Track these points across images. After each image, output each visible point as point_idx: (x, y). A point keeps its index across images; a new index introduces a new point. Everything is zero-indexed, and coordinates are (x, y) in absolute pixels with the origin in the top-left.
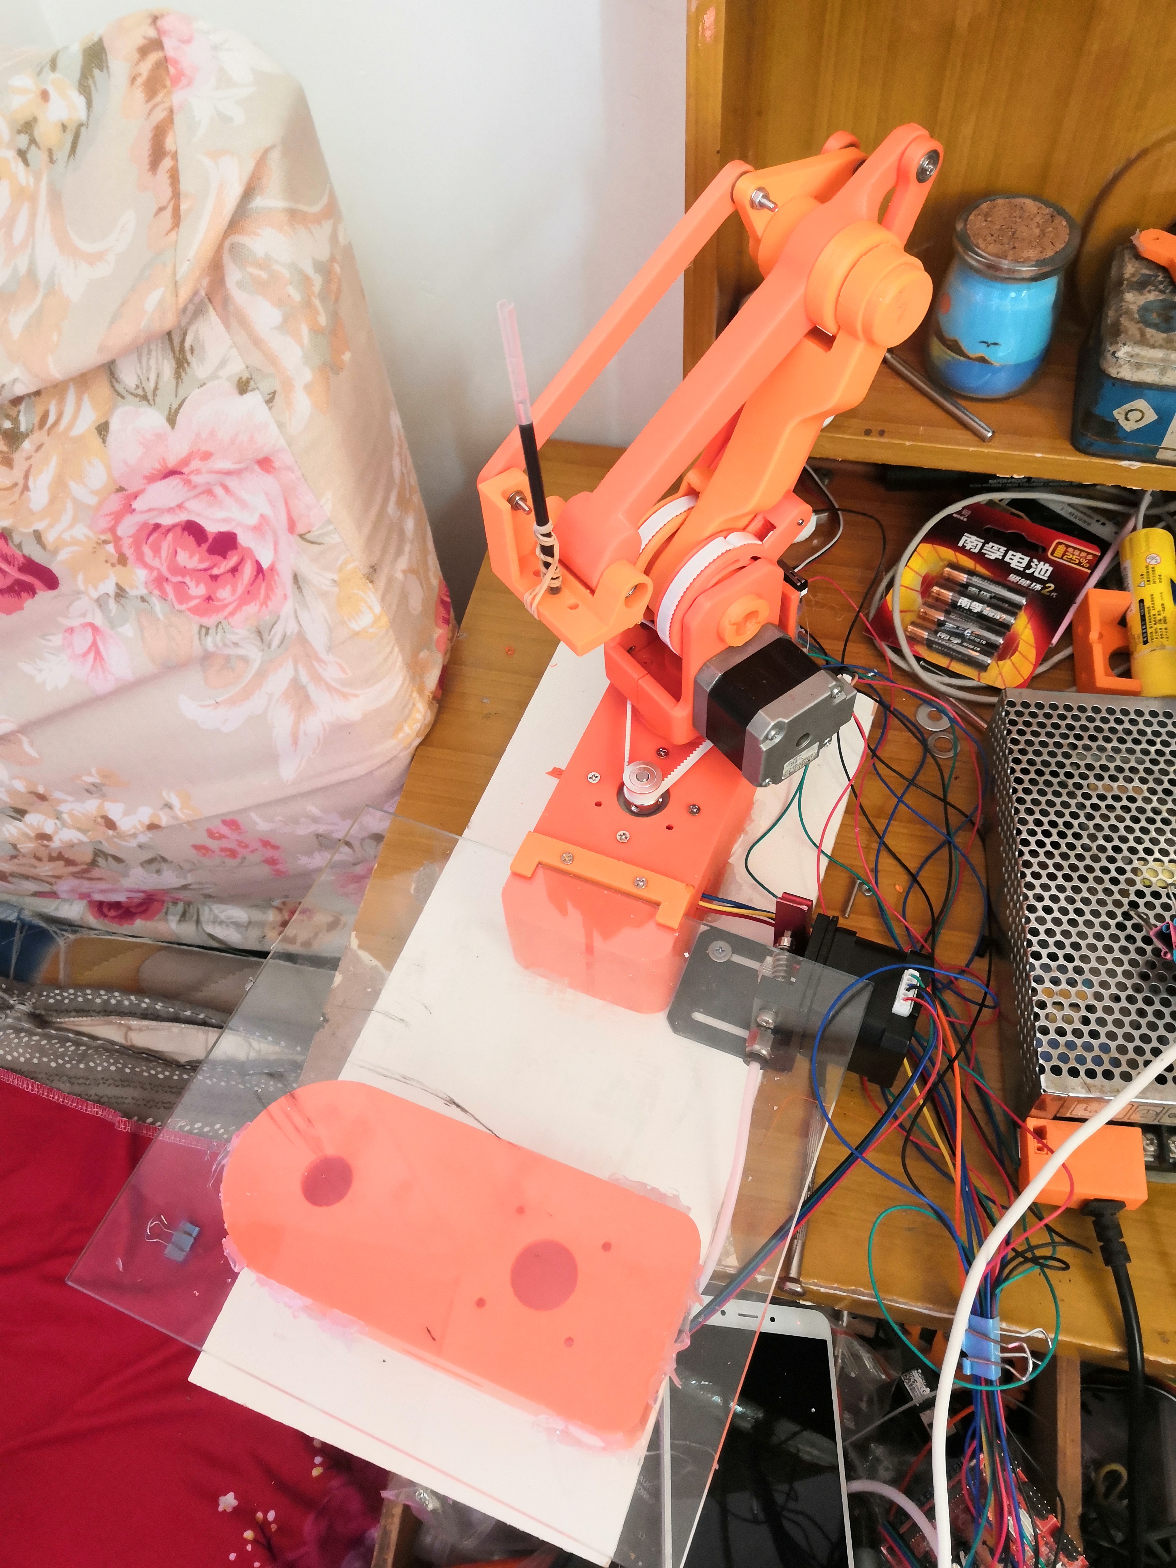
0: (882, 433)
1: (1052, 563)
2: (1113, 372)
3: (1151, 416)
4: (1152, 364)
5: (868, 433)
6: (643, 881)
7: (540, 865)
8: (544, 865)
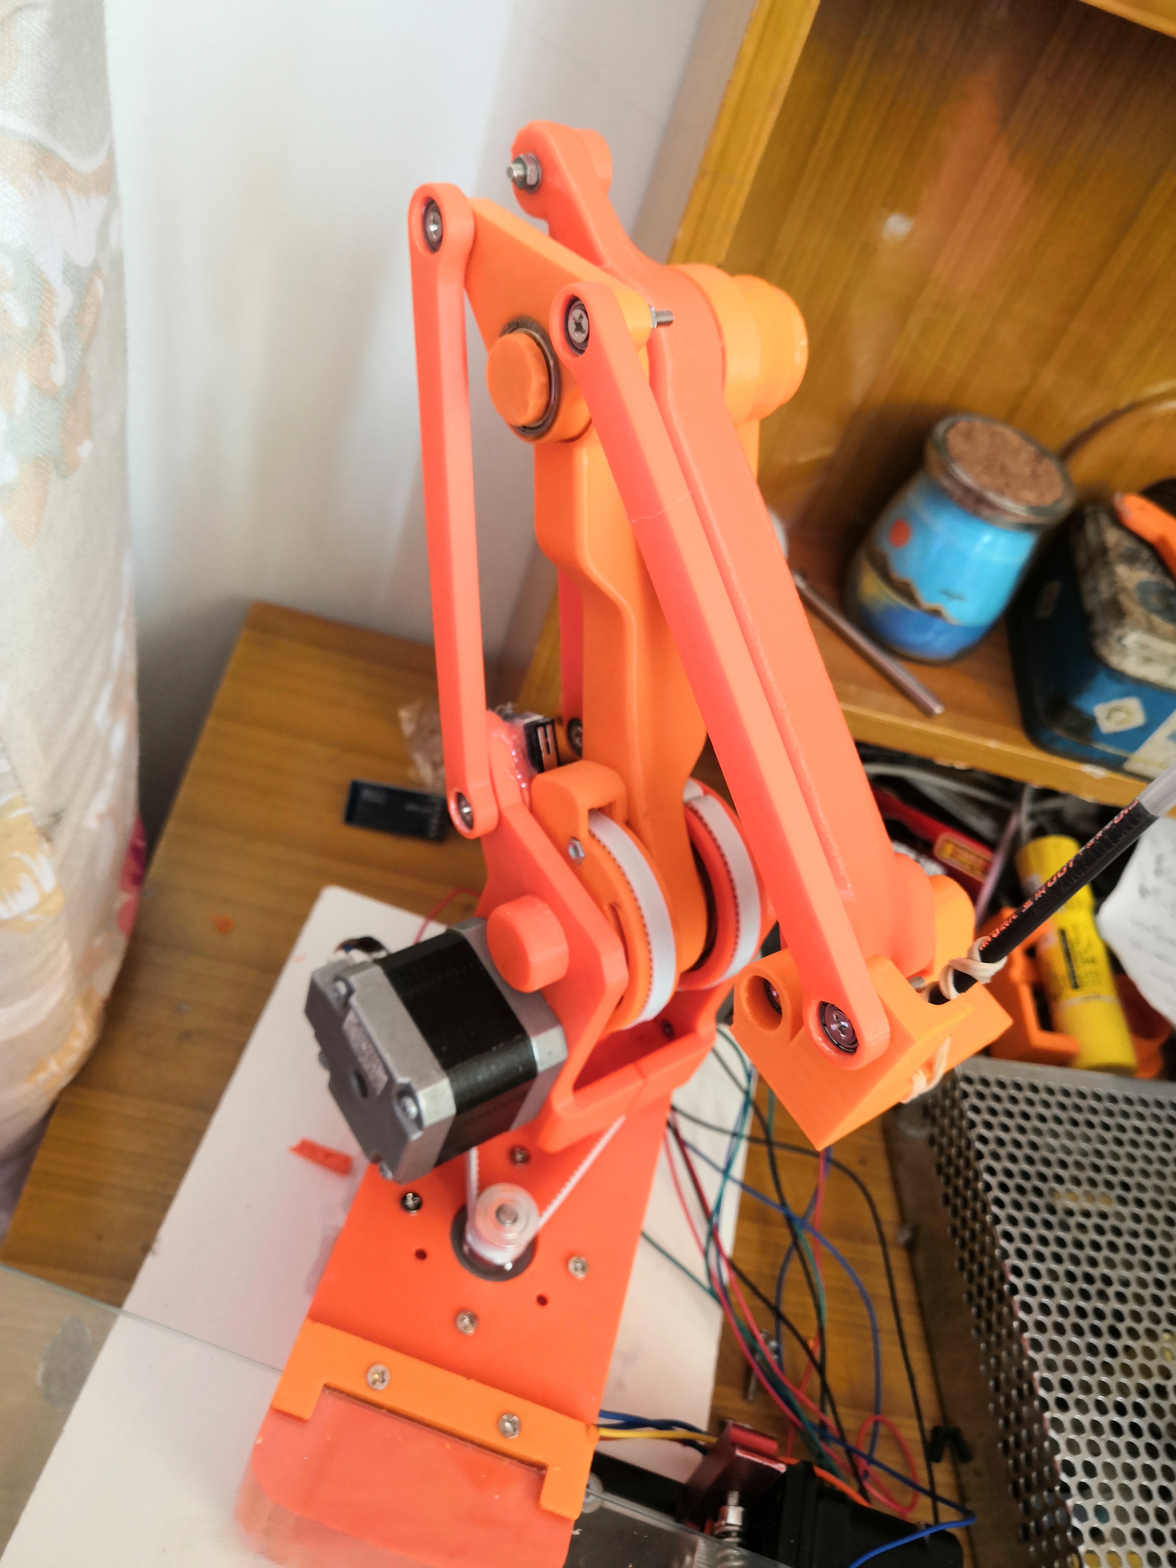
1: (939, 864)
3: (1138, 719)
4: (1163, 660)
6: (514, 1422)
7: (327, 1391)
8: (334, 1390)
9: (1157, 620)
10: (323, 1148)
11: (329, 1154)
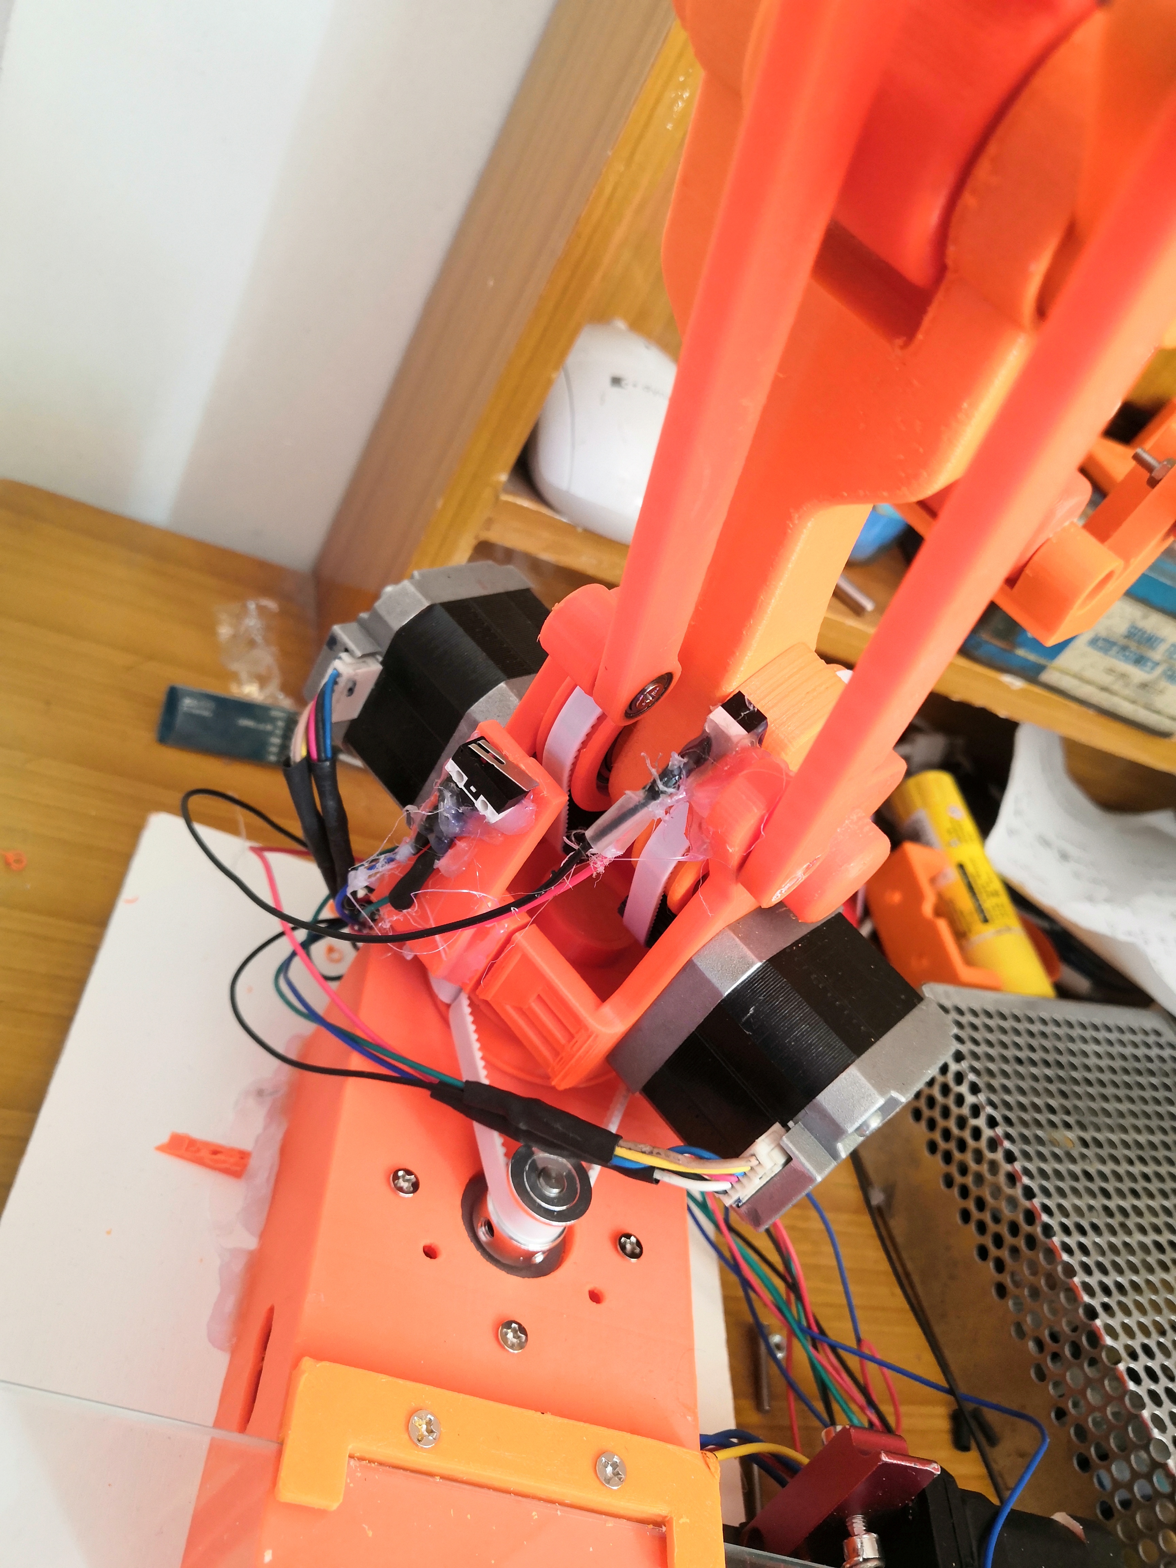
6: (615, 1466)
7: (352, 1462)
8: (361, 1459)
10: (206, 1144)
11: (216, 1151)
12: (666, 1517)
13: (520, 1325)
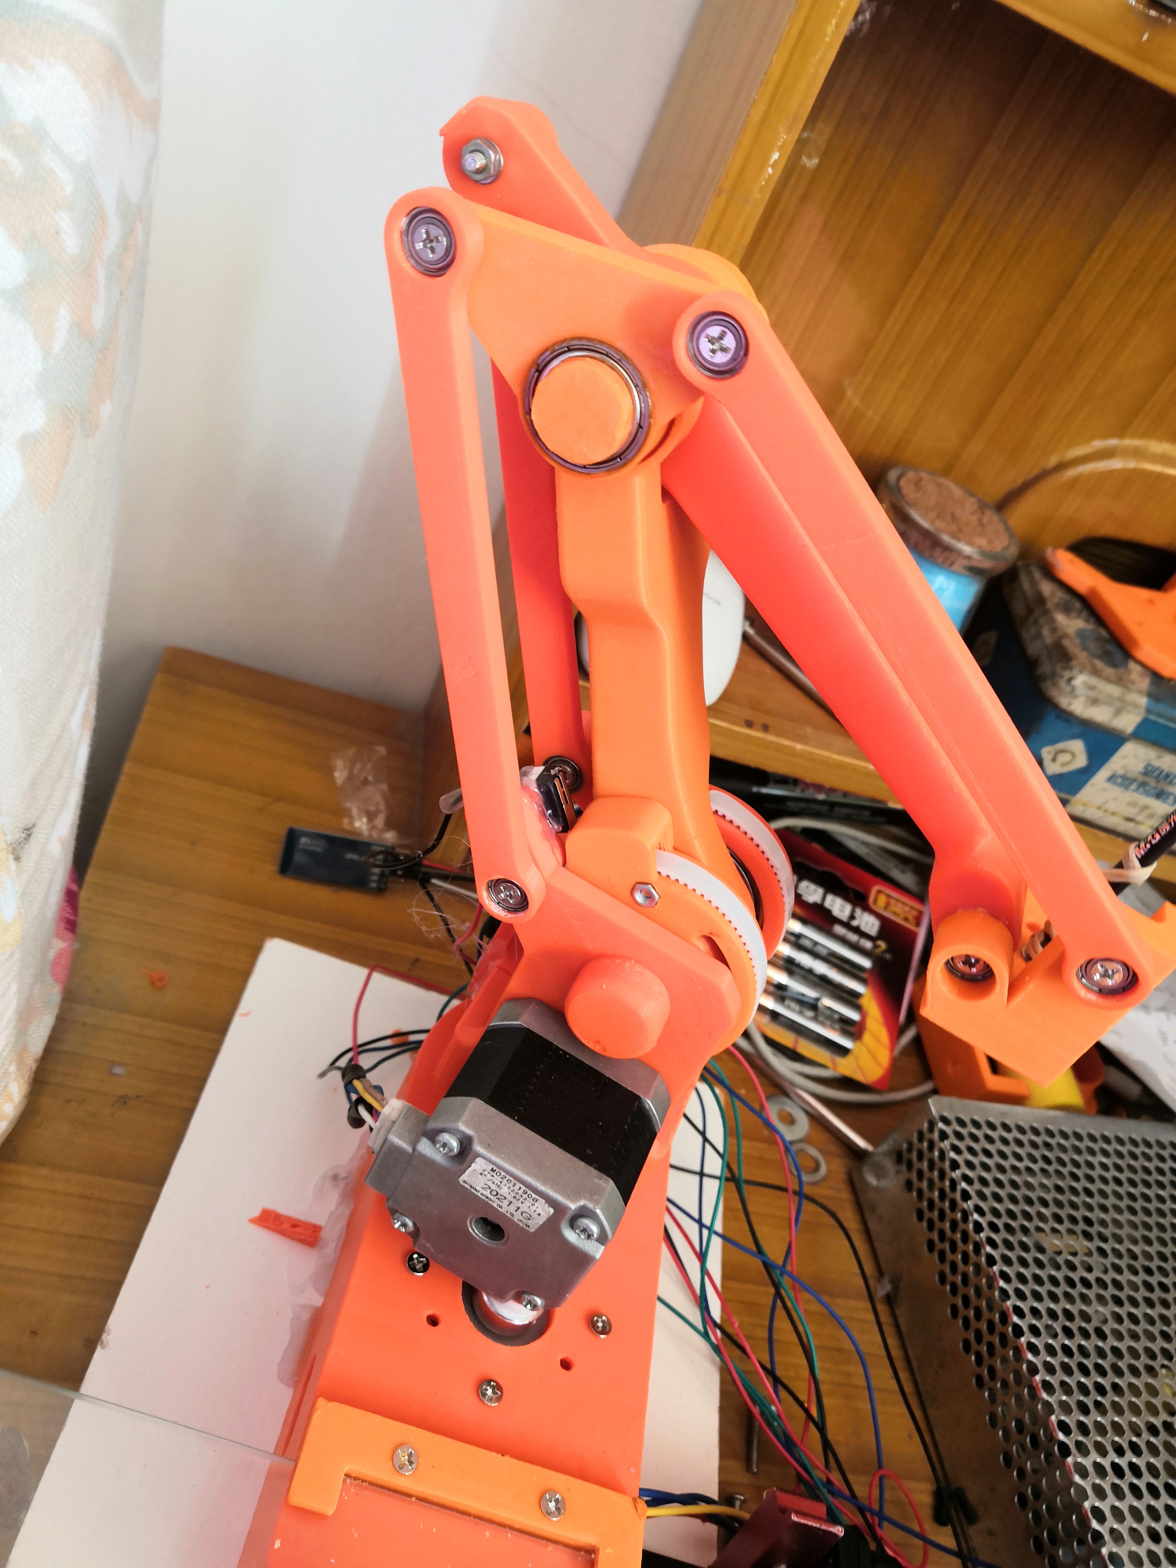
0: (765, 728)
1: (878, 916)
2: (1063, 702)
3: (1081, 761)
4: (1109, 701)
5: (749, 724)
6: (557, 1501)
7: (348, 1481)
8: (355, 1479)
9: (1099, 664)
10: (288, 1219)
11: (295, 1224)
12: (595, 1546)
13: (497, 1383)
